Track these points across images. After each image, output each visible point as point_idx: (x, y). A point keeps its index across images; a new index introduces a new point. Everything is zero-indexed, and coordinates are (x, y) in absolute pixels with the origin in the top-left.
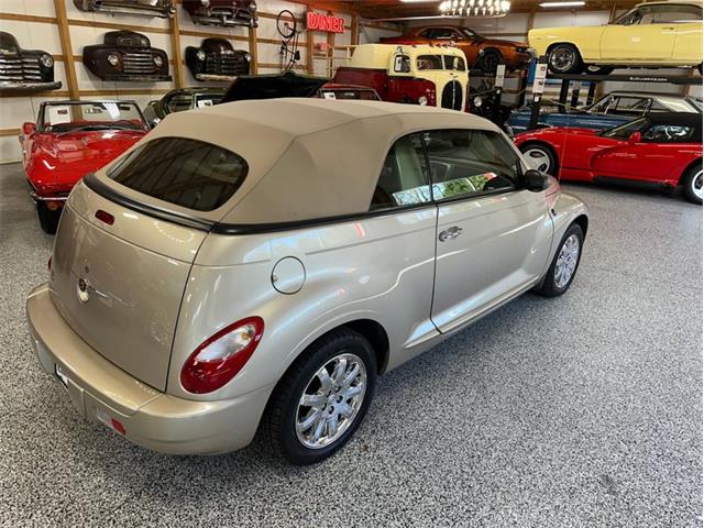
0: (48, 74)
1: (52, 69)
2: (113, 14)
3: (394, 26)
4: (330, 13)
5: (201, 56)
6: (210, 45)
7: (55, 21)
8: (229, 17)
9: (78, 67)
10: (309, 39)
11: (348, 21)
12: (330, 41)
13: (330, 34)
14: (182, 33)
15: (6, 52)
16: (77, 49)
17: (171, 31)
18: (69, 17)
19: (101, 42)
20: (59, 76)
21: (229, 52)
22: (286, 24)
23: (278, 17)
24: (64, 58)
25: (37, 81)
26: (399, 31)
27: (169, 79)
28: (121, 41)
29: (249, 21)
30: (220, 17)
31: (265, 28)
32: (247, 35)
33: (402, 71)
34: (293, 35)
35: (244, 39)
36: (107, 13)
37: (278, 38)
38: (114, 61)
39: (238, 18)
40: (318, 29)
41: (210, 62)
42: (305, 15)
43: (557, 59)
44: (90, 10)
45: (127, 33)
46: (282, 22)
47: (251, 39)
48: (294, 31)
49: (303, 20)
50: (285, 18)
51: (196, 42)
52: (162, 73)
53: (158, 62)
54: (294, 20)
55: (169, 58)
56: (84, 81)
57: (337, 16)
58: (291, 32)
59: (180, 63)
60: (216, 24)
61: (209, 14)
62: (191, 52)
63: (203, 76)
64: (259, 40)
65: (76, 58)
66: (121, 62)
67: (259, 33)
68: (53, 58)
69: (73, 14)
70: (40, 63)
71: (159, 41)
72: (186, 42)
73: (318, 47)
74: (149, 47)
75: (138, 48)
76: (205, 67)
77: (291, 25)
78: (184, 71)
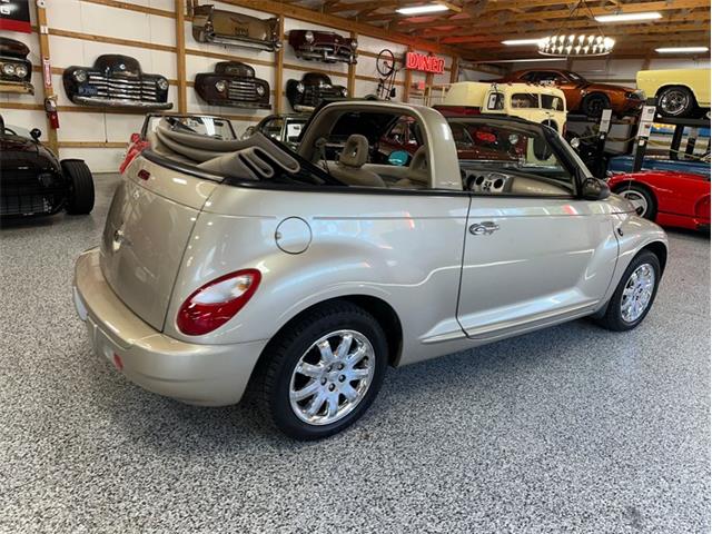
0: (162, 96)
1: (167, 91)
2: (226, 46)
3: (496, 70)
4: (430, 54)
5: (301, 88)
6: (311, 79)
7: (174, 50)
8: (330, 53)
9: (190, 92)
10: (407, 78)
11: (448, 62)
12: (428, 81)
13: (429, 74)
14: (285, 66)
15: (129, 74)
16: (190, 76)
17: (275, 64)
18: (187, 47)
19: (212, 71)
20: (172, 97)
21: (328, 86)
22: (385, 63)
23: (379, 56)
24: (178, 83)
25: (152, 101)
26: (501, 74)
27: (269, 108)
28: (230, 71)
29: (349, 57)
30: (322, 52)
31: (365, 65)
32: (346, 71)
33: (495, 109)
34: (391, 73)
35: (343, 75)
36: (220, 45)
37: (377, 75)
38: (221, 87)
39: (339, 54)
40: (416, 70)
41: (308, 95)
42: (405, 55)
43: (668, 103)
44: (206, 42)
45: (237, 64)
46: (381, 61)
47: (350, 76)
48: (392, 69)
49: (403, 60)
50: (386, 57)
51: (298, 76)
52: (262, 102)
53: (261, 91)
54: (394, 60)
55: (271, 89)
56: (193, 105)
57: (437, 58)
58: (389, 70)
59: (281, 94)
60: (318, 59)
61: (312, 49)
62: (292, 84)
63: (300, 107)
64: (357, 77)
65: (188, 84)
66: (227, 89)
67: (358, 70)
68: (168, 82)
69: (191, 45)
70: (157, 86)
71: (264, 73)
72: (289, 75)
73: (415, 87)
74: (253, 77)
75: (243, 78)
76: (304, 99)
77: (390, 63)
78: (283, 101)
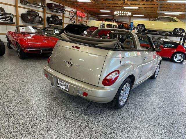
0: (12, 20)
1: (13, 18)
2: (30, 6)
3: (96, 17)
4: (82, 12)
5: (51, 19)
6: (53, 17)
7: (15, 6)
8: (59, 10)
9: (20, 19)
10: (77, 18)
11: (86, 15)
12: (82, 19)
13: (82, 17)
14: (46, 13)
15: (2, 12)
16: (20, 14)
17: (44, 12)
18: (19, 5)
19: (26, 13)
20: (14, 20)
21: (58, 19)
22: (72, 14)
23: (70, 12)
24: (16, 16)
25: (9, 21)
27: (43, 24)
29: (64, 12)
30: (57, 10)
31: (67, 14)
34: (73, 16)
35: (61, 16)
36: (28, 6)
37: (69, 17)
38: (29, 18)
39: (61, 11)
40: (79, 16)
41: (53, 21)
42: (76, 12)
44: (25, 4)
45: (34, 11)
46: (71, 13)
47: (63, 16)
48: (74, 16)
51: (50, 16)
52: (41, 22)
53: (40, 19)
55: (43, 19)
56: (21, 23)
57: (84, 13)
59: (45, 21)
60: (55, 11)
61: (54, 9)
62: (48, 18)
63: (51, 24)
64: (65, 17)
65: (19, 16)
66: (31, 18)
67: (65, 15)
68: (14, 16)
69: (20, 5)
70: (10, 16)
71: (41, 14)
72: (47, 15)
73: (79, 20)
74: (38, 15)
75: (35, 15)
76: (52, 22)
77: (73, 14)
78: (46, 23)
